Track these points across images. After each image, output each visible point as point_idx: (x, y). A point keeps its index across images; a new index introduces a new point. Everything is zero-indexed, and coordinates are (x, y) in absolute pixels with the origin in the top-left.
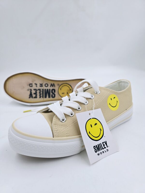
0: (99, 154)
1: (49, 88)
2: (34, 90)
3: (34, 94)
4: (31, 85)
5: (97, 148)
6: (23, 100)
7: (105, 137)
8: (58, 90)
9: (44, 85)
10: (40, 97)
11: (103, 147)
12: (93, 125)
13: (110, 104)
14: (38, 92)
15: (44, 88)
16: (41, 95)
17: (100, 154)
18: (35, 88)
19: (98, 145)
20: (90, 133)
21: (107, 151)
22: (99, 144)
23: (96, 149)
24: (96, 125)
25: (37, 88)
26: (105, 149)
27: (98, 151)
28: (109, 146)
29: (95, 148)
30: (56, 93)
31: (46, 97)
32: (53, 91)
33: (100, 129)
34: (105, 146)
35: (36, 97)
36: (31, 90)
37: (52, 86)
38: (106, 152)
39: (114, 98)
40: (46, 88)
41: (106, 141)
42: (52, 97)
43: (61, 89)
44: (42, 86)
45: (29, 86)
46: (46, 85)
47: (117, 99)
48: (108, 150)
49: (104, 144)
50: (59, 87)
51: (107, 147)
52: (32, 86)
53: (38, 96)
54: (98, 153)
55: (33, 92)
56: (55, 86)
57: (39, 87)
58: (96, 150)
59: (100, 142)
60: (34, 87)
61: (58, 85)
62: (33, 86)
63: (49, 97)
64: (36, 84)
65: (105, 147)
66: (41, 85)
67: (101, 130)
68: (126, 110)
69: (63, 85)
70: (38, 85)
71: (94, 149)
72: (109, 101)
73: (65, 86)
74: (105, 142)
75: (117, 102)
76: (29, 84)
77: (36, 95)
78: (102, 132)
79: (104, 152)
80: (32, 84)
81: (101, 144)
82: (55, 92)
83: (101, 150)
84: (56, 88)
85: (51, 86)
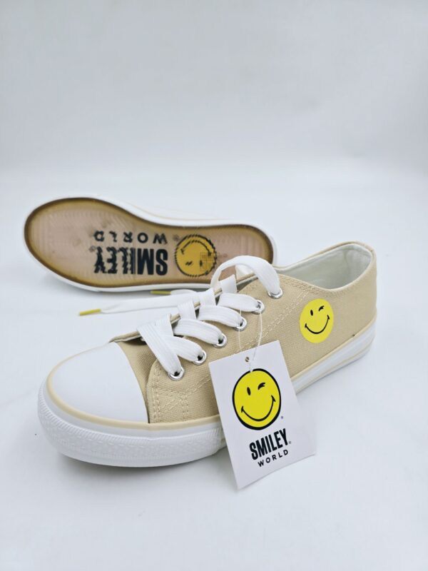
0: (261, 464)
1: (149, 245)
2: (109, 249)
3: (109, 261)
4: (99, 236)
5: (259, 449)
6: (80, 278)
7: (282, 417)
8: (176, 253)
9: (135, 237)
10: (125, 272)
11: (275, 445)
12: (254, 390)
13: (306, 326)
14: (120, 255)
15: (136, 245)
16: (129, 266)
17: (265, 462)
18: (112, 244)
19: (262, 439)
20: (242, 410)
21: (285, 454)
22: (266, 437)
23: (255, 452)
24: (261, 389)
25: (117, 246)
26: (280, 451)
27: (260, 456)
28: (290, 442)
29: (255, 447)
30: (169, 262)
31: (141, 272)
32: (162, 255)
33: (272, 396)
34: (282, 442)
35: (113, 271)
36: (100, 250)
37: (157, 242)
38: (280, 457)
39: (321, 308)
40: (143, 246)
41: (284, 430)
42: (160, 273)
43: (182, 251)
44: (130, 241)
45: (94, 238)
46: (143, 238)
47: (328, 310)
48: (286, 452)
49: (279, 436)
50: (179, 244)
51: (286, 444)
52: (102, 240)
53: (120, 268)
54: (259, 459)
55: (106, 255)
56: (166, 242)
57: (120, 243)
58: (255, 454)
59: (270, 431)
60: (108, 241)
61: (176, 238)
62: (105, 240)
63: (151, 272)
64: (114, 235)
65: (280, 444)
66: (128, 237)
67: (274, 400)
68: (354, 335)
69: (191, 239)
70: (120, 237)
71: (252, 450)
72: (305, 318)
73: (194, 243)
74: (280, 431)
75: (329, 318)
76: (94, 232)
77: (115, 265)
78: (276, 404)
79: (277, 456)
80: (102, 233)
81: (270, 436)
82: (166, 257)
83: (270, 451)
84: (170, 247)
85: (154, 242)
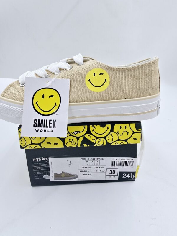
0: (37, 131)
5: (39, 124)
11: (48, 125)
13: (89, 80)
17: (39, 131)
19: (42, 120)
20: (36, 103)
22: (45, 120)
23: (36, 124)
26: (50, 129)
27: (38, 127)
28: (56, 127)
29: (37, 122)
33: (55, 103)
39: (102, 74)
41: (55, 120)
48: (52, 131)
49: (52, 122)
51: (54, 127)
54: (37, 128)
59: (48, 118)
65: (51, 126)
67: (56, 105)
79: (47, 131)
81: (47, 120)
83: (44, 127)
